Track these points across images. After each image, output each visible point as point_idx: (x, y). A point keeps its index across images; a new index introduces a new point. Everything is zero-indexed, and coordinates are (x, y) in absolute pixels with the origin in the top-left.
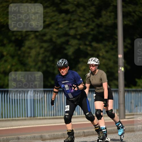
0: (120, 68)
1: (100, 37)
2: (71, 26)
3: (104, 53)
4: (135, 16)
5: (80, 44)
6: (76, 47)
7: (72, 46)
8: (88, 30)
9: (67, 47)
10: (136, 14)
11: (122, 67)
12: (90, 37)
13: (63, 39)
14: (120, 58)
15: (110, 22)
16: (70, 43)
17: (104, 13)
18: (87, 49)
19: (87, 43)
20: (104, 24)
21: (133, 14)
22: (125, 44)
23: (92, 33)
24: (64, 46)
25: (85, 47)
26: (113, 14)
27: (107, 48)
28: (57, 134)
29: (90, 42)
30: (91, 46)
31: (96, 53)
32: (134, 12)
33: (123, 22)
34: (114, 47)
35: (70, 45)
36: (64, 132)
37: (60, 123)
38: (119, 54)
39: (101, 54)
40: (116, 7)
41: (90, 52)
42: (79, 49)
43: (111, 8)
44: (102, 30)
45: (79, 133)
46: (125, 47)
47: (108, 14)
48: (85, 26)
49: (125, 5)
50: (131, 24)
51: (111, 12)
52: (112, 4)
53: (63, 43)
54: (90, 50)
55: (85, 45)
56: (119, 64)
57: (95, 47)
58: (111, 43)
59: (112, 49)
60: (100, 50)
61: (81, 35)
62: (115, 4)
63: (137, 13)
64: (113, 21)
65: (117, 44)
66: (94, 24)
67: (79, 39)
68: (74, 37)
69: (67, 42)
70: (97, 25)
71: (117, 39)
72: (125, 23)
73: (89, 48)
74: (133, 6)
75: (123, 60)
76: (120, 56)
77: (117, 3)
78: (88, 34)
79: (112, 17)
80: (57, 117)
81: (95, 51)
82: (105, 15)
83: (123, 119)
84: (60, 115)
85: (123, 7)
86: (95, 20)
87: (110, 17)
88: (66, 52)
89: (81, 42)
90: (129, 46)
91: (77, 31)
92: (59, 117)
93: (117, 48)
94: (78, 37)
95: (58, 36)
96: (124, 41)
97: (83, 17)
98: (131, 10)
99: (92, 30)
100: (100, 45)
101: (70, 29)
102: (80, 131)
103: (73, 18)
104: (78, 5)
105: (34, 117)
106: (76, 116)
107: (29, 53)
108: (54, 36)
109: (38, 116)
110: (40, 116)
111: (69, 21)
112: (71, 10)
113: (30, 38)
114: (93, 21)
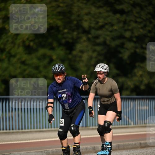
2: (126, 27)
5: (136, 48)
6: (132, 51)
7: (128, 49)
8: (145, 32)
9: (122, 51)
13: (118, 42)
16: (125, 46)
19: (144, 46)
23: (149, 35)
25: (142, 50)
35: (126, 48)
42: (135, 52)
45: (135, 144)
53: (117, 46)
55: (142, 48)
61: (137, 37)
66: (151, 25)
67: (135, 42)
68: (130, 40)
69: (122, 45)
78: (145, 36)
84: (115, 125)
86: (153, 21)
88: (120, 55)
89: (137, 45)
91: (133, 33)
94: (134, 39)
99: (150, 32)
101: (126, 30)
102: (136, 142)
103: (128, 19)
104: (134, 5)
105: (86, 126)
106: (132, 125)
107: (81, 57)
108: (108, 38)
109: (90, 126)
110: (93, 126)
111: (125, 22)
112: (126, 10)
113: (82, 41)
114: (151, 22)
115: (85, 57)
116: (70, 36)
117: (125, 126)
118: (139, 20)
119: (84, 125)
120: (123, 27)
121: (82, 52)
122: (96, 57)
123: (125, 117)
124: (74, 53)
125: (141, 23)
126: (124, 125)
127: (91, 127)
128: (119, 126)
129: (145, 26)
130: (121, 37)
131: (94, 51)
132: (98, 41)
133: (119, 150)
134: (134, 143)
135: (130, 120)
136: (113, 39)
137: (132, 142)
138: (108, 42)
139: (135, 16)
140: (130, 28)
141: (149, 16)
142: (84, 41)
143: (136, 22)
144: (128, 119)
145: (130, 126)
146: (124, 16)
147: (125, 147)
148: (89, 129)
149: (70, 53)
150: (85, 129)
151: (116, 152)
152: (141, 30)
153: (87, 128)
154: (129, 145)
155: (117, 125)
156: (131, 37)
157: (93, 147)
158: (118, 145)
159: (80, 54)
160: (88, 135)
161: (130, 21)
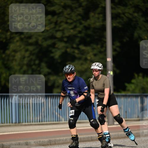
0: (109, 72)
1: (88, 39)
2: (57, 28)
3: (92, 56)
4: (125, 18)
5: (67, 47)
6: (63, 50)
7: (59, 49)
8: (75, 33)
9: (53, 50)
10: (125, 16)
11: (111, 71)
12: (77, 40)
13: (49, 42)
14: (108, 61)
15: (98, 24)
16: (57, 46)
17: (92, 14)
18: (74, 52)
19: (75, 46)
20: (92, 26)
21: (123, 16)
22: (114, 47)
23: (79, 35)
24: (50, 49)
25: (72, 50)
26: (101, 15)
27: (95, 52)
28: (43, 141)
29: (78, 45)
30: (78, 49)
31: (84, 57)
32: (124, 14)
33: (112, 24)
34: (102, 50)
35: (57, 48)
36: (50, 139)
37: (46, 129)
38: (108, 58)
39: (89, 58)
40: (104, 8)
41: (77, 56)
42: (66, 52)
43: (99, 10)
44: (89, 32)
45: (66, 140)
46: (114, 50)
47: (97, 16)
48: (72, 29)
49: (114, 6)
50: (120, 26)
51: (99, 14)
52: (100, 6)
53: (49, 46)
54: (78, 54)
55: (73, 48)
56: (107, 68)
57: (83, 50)
58: (99, 46)
59: (100, 52)
60: (88, 53)
61: (68, 37)
62: (103, 5)
63: (127, 15)
64: (101, 23)
65: (106, 47)
66: (82, 26)
67: (66, 42)
68: (61, 40)
69: (53, 45)
70: (85, 27)
71: (105, 42)
72: (114, 25)
73: (76, 51)
74: (122, 8)
75: (112, 64)
76: (109, 60)
77: (105, 4)
78: (75, 36)
79: (101, 19)
80: (43, 123)
81: (83, 54)
82: (93, 16)
83: (112, 125)
84: (47, 121)
85: (112, 8)
86: (83, 22)
87: (98, 18)
88: (52, 55)
89: (68, 45)
90: (118, 49)
91: (63, 33)
92: (45, 123)
93: (105, 51)
94: (65, 39)
95: (44, 38)
96: (113, 44)
97: (70, 19)
98: (120, 11)
99: (80, 32)
100: (88, 48)
101: (57, 31)
102: (67, 138)
103: (59, 20)
104: (65, 7)
105: (19, 123)
106: (63, 122)
107: (14, 56)
108: (40, 38)
109: (23, 122)
110: (25, 122)
111: (56, 23)
112: (58, 12)
113: (15, 41)
114: (81, 24)
115: (18, 56)
116: (4, 36)
117: (57, 122)
118: (69, 21)
119: (18, 122)
120: (55, 28)
121: (15, 51)
122: (28, 57)
123: (56, 113)
124: (8, 52)
125: (71, 23)
126: (55, 121)
127: (24, 124)
128: (50, 123)
129: (75, 27)
130: (53, 37)
131: (27, 50)
132: (31, 41)
133: (51, 145)
134: (65, 138)
135: (61, 117)
136: (45, 39)
137: (63, 138)
138: (40, 42)
139: (66, 17)
140: (61, 28)
141: (79, 17)
142: (17, 41)
143: (67, 23)
144: (59, 115)
145: (61, 122)
146: (56, 17)
147: (56, 143)
148: (22, 125)
149: (4, 52)
150: (18, 125)
151: (48, 147)
152: (72, 31)
153: (20, 124)
154: (60, 140)
155: (49, 121)
156: (62, 37)
157: (26, 143)
158: (50, 140)
159: (13, 53)
160: (21, 131)
161: (61, 22)
